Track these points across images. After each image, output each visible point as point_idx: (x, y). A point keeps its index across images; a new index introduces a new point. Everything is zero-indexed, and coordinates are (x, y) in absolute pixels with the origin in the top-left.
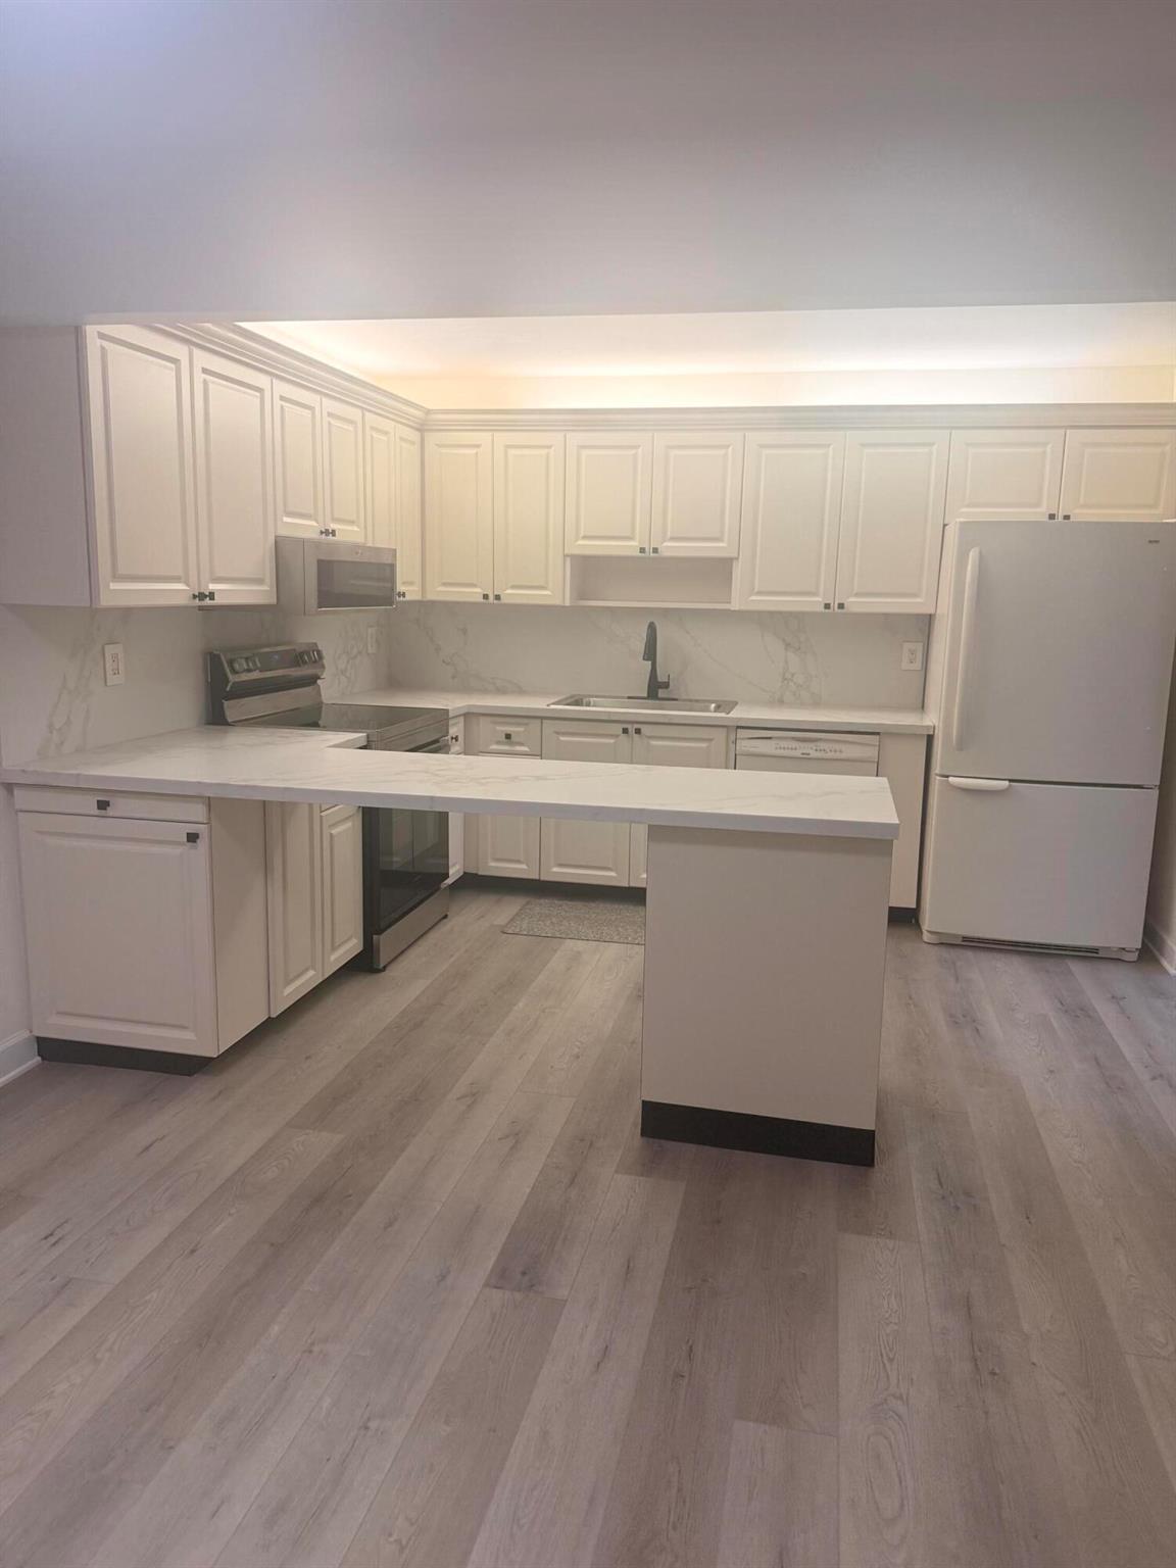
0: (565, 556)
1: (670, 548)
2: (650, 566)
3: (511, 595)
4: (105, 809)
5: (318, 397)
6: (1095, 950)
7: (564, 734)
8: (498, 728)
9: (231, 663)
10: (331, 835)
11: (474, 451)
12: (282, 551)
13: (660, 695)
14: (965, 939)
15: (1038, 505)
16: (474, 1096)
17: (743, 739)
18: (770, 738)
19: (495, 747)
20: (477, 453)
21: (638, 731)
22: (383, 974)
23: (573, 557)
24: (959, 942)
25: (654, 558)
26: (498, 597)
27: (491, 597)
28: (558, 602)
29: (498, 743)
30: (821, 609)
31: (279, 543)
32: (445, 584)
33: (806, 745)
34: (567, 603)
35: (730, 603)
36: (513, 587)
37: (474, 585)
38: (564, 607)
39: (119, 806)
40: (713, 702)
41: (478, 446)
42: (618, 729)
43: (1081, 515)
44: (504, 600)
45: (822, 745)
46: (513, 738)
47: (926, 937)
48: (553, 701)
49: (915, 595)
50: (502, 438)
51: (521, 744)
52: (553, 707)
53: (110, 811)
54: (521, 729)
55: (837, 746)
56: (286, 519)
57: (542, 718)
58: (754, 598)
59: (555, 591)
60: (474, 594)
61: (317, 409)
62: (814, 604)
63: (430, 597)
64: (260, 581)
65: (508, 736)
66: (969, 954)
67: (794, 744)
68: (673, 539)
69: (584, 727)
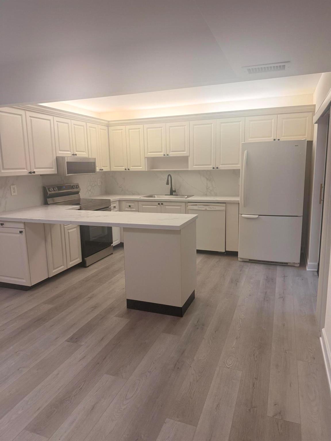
0: (145, 158)
1: (172, 154)
2: (167, 159)
3: (132, 169)
4: (2, 225)
5: (70, 120)
6: (287, 263)
7: (144, 205)
8: (128, 204)
9: (49, 189)
10: (68, 232)
11: (121, 131)
12: (59, 160)
13: (173, 194)
14: (250, 260)
15: (271, 137)
16: (91, 298)
17: (190, 205)
18: (196, 205)
19: (127, 209)
20: (122, 132)
21: (162, 204)
22: (87, 268)
23: (147, 158)
24: (248, 261)
25: (168, 157)
26: (129, 169)
27: (127, 169)
28: (144, 170)
29: (127, 208)
30: (212, 169)
31: (57, 159)
32: (116, 166)
33: (206, 207)
34: (146, 170)
35: (188, 168)
36: (133, 166)
37: (122, 166)
38: (146, 171)
39: (6, 225)
40: (186, 195)
41: (122, 130)
42: (157, 203)
43: (282, 139)
44: (130, 170)
45: (211, 207)
46: (131, 207)
47: (239, 259)
48: (142, 196)
49: (237, 164)
50: (128, 127)
51: (133, 208)
52: (141, 198)
53: (4, 226)
54: (133, 204)
55: (215, 207)
56: (59, 152)
57: (138, 201)
58: (194, 167)
59: (143, 167)
60: (122, 169)
61: (70, 124)
62: (210, 168)
63: (112, 170)
64: (52, 168)
65: (130, 206)
66: (249, 264)
67: (204, 207)
68: (172, 152)
69: (149, 203)
